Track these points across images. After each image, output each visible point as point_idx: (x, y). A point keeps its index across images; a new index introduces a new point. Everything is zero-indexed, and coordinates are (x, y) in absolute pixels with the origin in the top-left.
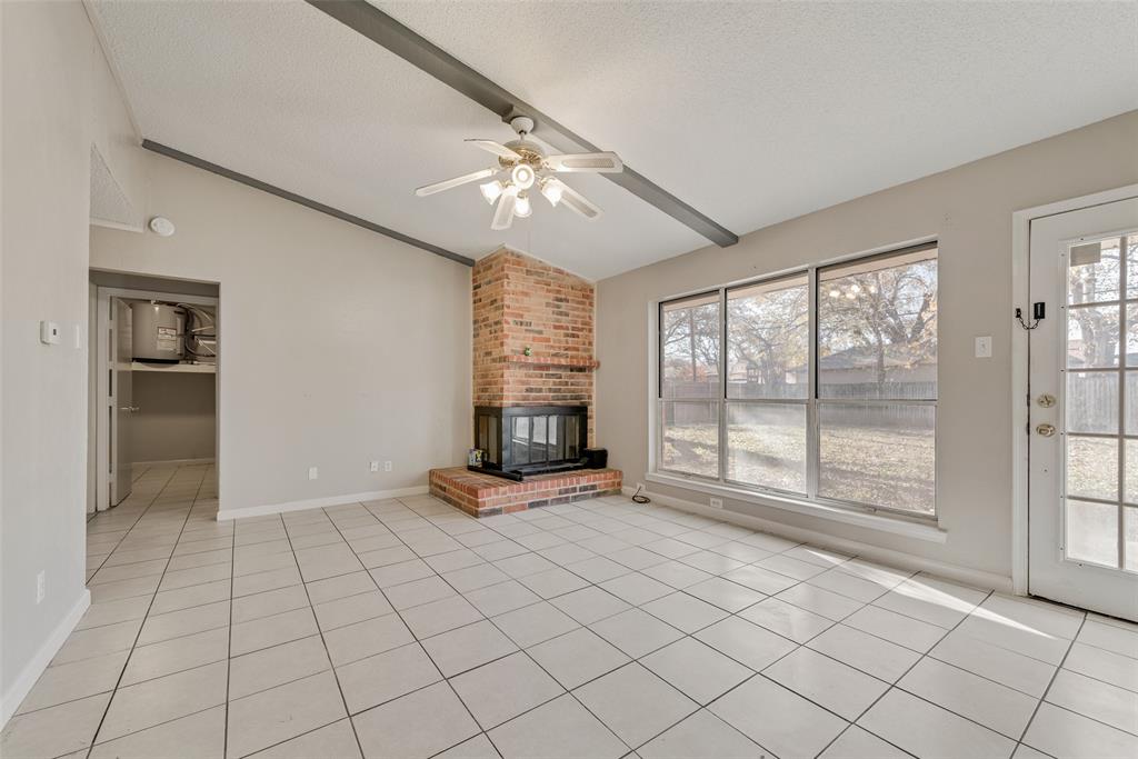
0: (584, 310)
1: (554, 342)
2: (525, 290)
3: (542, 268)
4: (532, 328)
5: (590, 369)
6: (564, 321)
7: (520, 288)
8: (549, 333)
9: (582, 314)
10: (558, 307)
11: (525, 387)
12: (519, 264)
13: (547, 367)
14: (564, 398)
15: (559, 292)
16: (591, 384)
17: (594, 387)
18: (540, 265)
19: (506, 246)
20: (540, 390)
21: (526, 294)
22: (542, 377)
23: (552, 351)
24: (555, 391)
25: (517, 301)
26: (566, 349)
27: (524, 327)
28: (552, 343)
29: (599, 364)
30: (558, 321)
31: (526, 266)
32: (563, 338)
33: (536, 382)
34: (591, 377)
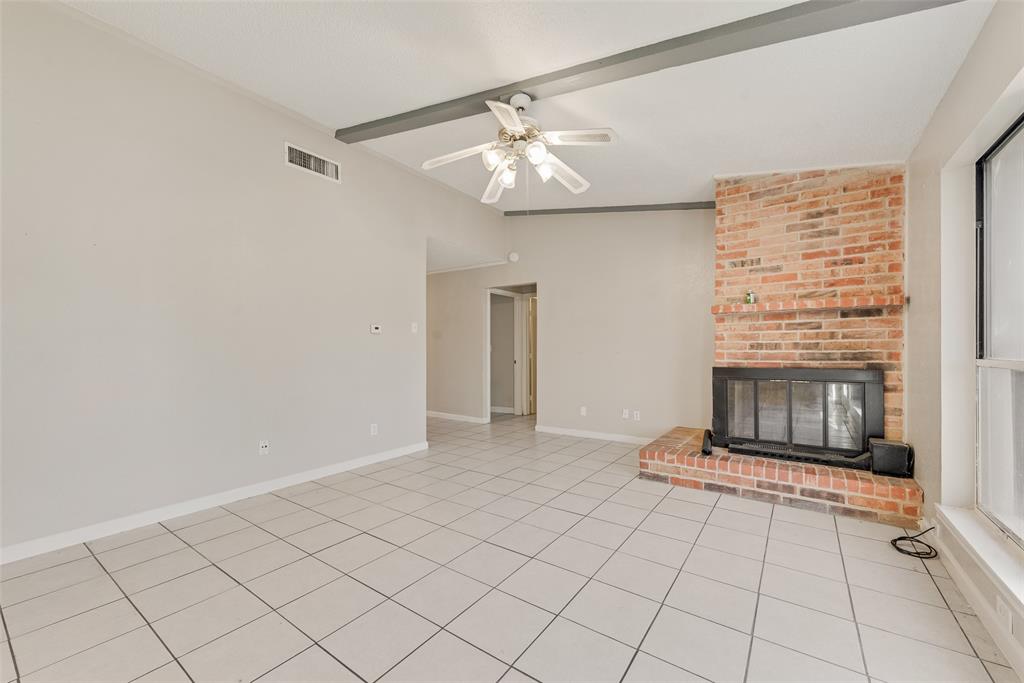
0: (873, 216)
1: (805, 276)
2: (749, 220)
3: (778, 182)
4: (763, 264)
5: (895, 310)
6: (826, 245)
7: (740, 219)
8: (796, 266)
9: (871, 223)
10: (813, 226)
11: (748, 343)
12: (738, 191)
13: (791, 315)
14: (828, 357)
15: (812, 204)
16: (898, 334)
17: (905, 339)
18: (776, 178)
19: (717, 176)
20: (777, 346)
21: (751, 225)
22: (779, 327)
23: (801, 291)
24: (807, 347)
25: (736, 237)
26: (832, 285)
27: (747, 268)
28: (800, 280)
29: (908, 300)
30: (811, 246)
31: (750, 189)
32: (823, 270)
33: (766, 336)
34: (897, 323)
